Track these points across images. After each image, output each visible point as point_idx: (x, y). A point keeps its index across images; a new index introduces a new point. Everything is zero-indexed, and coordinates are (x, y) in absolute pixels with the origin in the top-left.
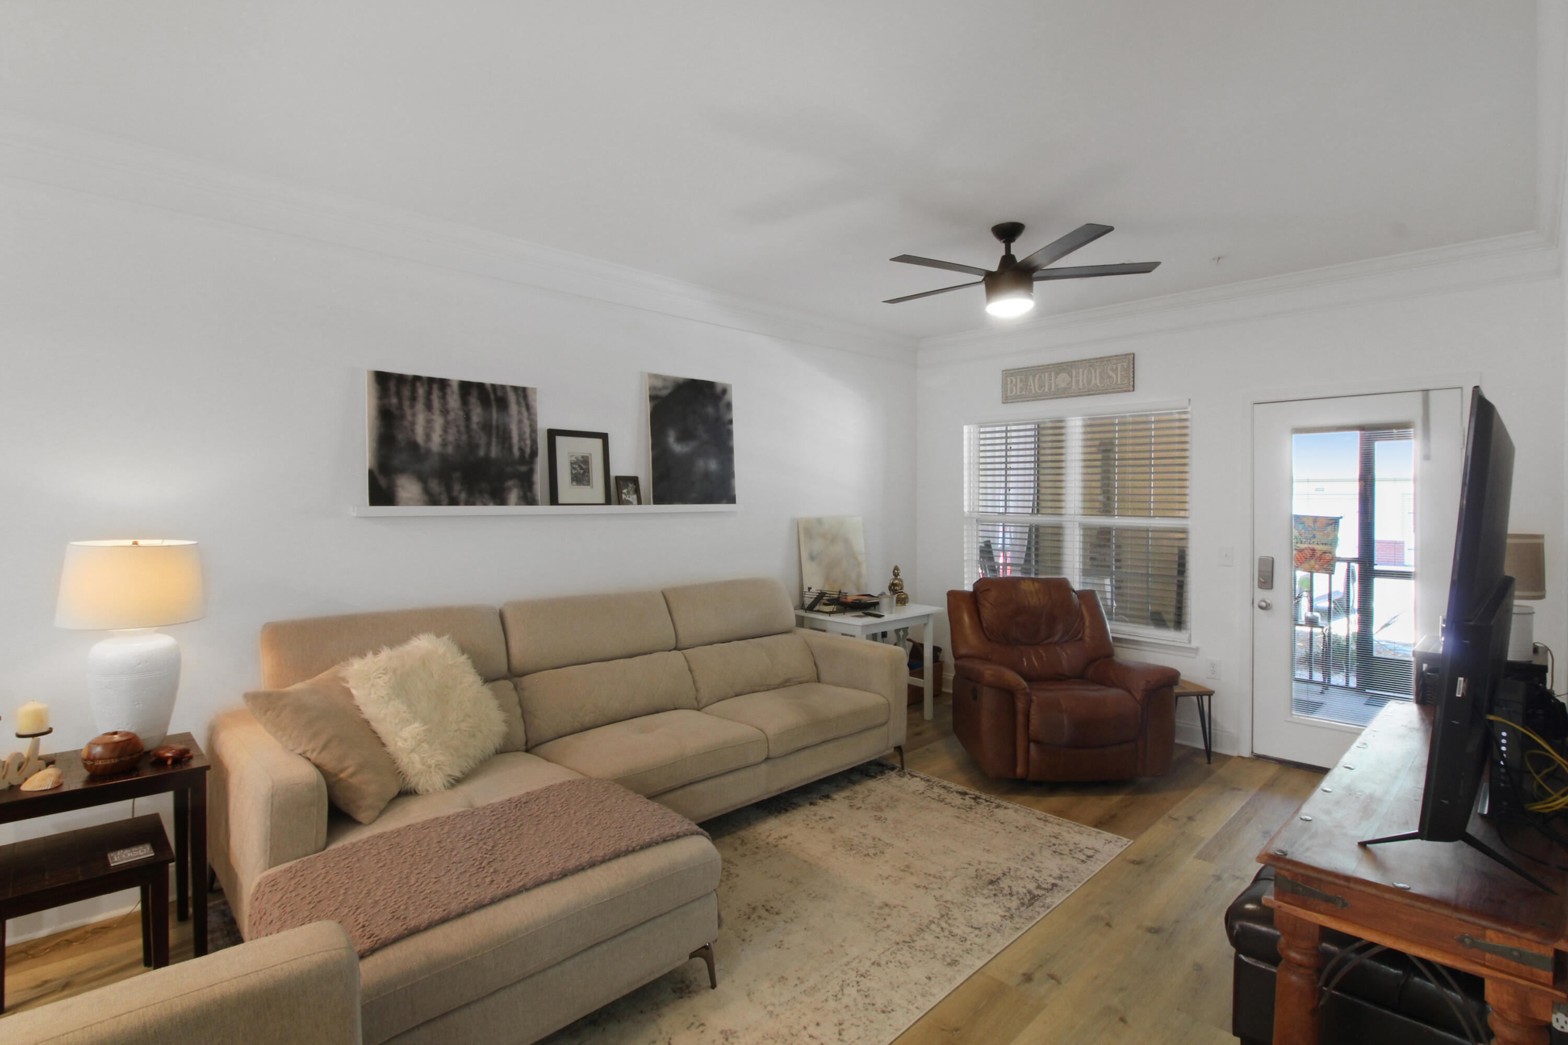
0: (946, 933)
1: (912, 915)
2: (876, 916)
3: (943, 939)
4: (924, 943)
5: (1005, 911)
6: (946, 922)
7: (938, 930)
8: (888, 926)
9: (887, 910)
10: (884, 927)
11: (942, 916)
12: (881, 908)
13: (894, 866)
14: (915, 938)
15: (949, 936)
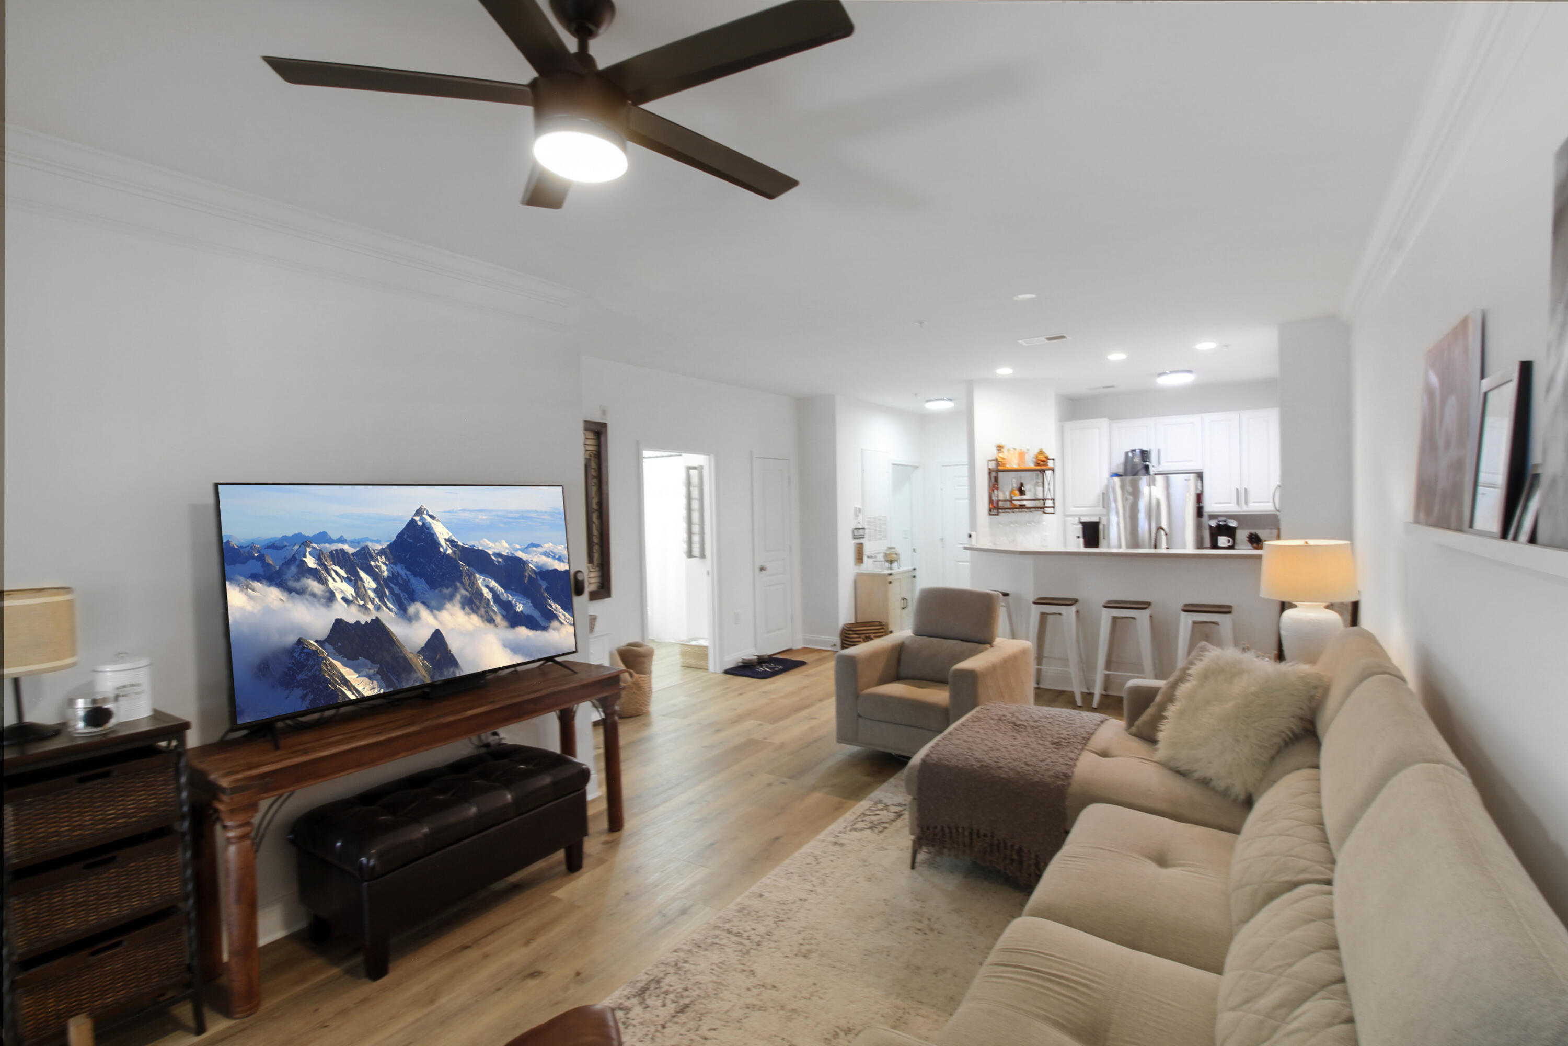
0: (745, 935)
1: (778, 948)
2: (813, 942)
3: (748, 928)
4: (766, 923)
5: (684, 967)
6: (744, 945)
7: (753, 937)
8: (799, 932)
9: (804, 948)
10: (803, 931)
11: (748, 953)
12: (810, 951)
13: (806, 1018)
14: (774, 926)
15: (742, 932)
